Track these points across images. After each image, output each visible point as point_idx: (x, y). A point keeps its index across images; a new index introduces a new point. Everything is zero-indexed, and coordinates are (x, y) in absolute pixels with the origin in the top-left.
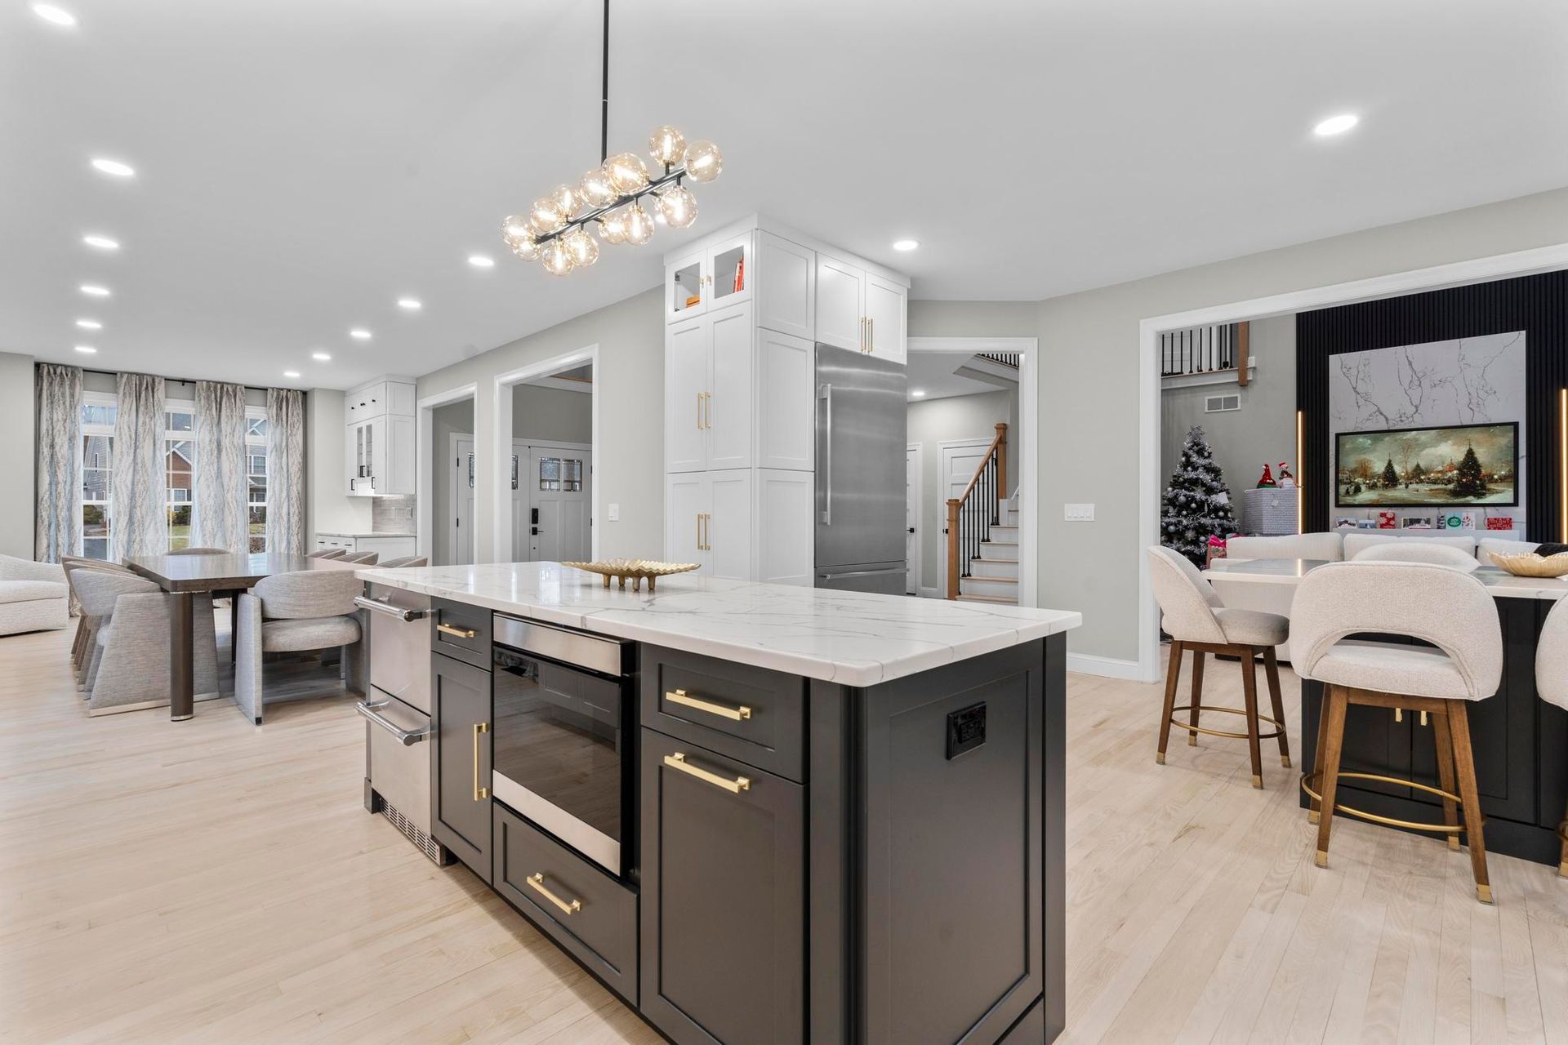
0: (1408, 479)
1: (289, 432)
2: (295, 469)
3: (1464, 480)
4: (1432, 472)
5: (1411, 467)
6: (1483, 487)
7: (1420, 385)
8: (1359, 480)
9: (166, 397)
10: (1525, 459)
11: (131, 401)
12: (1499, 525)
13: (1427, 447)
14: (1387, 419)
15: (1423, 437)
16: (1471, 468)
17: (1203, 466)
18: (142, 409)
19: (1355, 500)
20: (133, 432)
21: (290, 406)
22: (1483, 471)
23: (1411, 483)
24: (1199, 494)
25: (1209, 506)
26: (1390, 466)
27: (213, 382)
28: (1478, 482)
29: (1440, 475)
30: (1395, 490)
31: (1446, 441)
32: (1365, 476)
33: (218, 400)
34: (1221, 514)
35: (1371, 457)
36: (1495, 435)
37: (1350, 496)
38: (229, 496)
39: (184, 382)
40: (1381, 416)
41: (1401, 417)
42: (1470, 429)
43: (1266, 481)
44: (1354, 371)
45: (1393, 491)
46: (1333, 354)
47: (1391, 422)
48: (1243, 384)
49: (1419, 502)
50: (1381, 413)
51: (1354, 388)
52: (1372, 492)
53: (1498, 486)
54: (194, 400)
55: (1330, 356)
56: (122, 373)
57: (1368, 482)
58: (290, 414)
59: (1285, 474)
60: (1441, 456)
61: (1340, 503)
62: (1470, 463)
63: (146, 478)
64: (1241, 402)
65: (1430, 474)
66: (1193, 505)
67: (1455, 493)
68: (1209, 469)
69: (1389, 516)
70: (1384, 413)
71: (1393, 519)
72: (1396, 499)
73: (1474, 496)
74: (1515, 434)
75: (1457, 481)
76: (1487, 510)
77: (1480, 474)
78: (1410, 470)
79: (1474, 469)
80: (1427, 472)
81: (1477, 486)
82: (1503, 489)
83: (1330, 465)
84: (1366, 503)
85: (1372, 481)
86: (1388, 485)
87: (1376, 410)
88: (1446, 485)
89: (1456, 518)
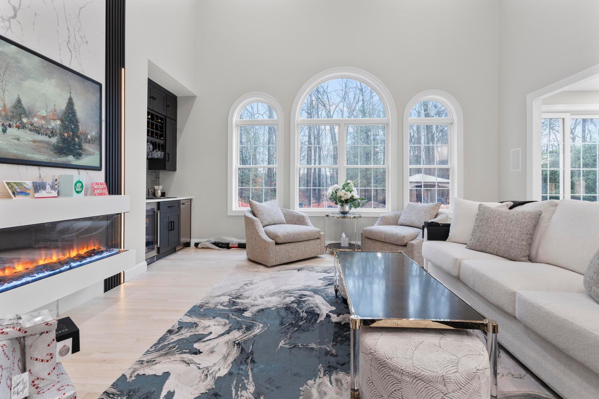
3: (66, 135)
4: (35, 116)
6: (81, 148)
10: (104, 123)
12: (101, 191)
16: (71, 121)
22: (80, 128)
23: (10, 126)
28: (77, 139)
29: (43, 122)
31: (49, 79)
42: (70, 73)
49: (20, 157)
53: (90, 148)
62: (70, 117)
65: (33, 118)
67: (61, 150)
73: (74, 156)
74: (99, 95)
75: (60, 134)
76: (79, 173)
77: (78, 130)
78: (9, 106)
79: (73, 123)
80: (30, 113)
81: (75, 144)
82: (93, 151)
88: (50, 137)
89: (81, 182)
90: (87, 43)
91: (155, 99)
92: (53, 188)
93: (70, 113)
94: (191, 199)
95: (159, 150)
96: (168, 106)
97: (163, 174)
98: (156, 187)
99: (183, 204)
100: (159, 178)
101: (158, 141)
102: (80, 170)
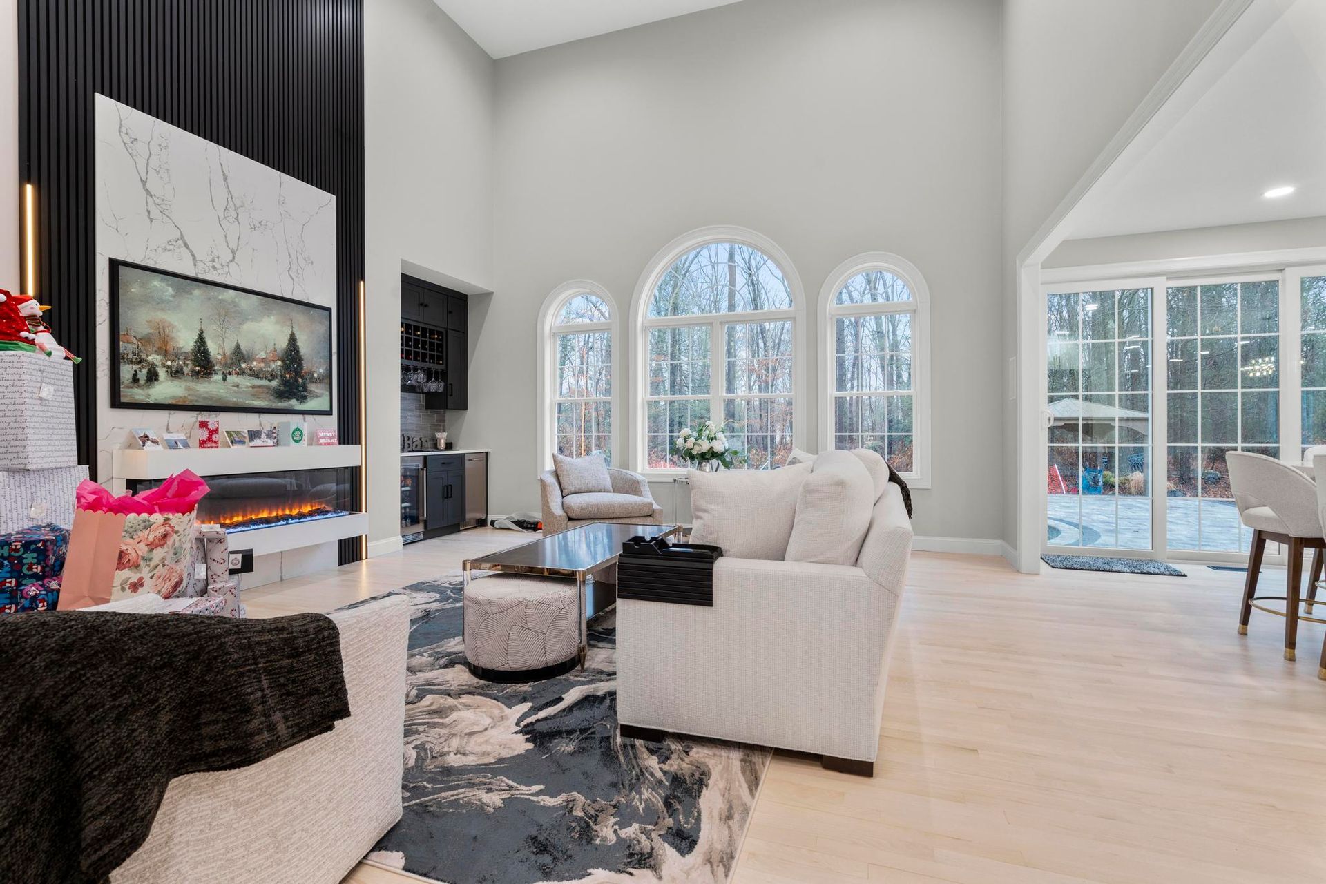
0: (226, 365)
3: (287, 376)
4: (254, 360)
5: (229, 347)
6: (305, 389)
7: (237, 219)
8: (155, 358)
10: (336, 355)
13: (247, 319)
14: (193, 255)
15: (243, 301)
16: (294, 360)
19: (149, 396)
22: (304, 366)
23: (230, 374)
26: (201, 339)
28: (300, 380)
29: (263, 365)
30: (210, 382)
31: (268, 316)
32: (164, 352)
35: (171, 317)
36: (313, 320)
37: (139, 387)
40: (186, 250)
41: (213, 261)
42: (292, 305)
44: (141, 148)
45: (206, 385)
46: (101, 93)
47: (199, 264)
49: (240, 405)
50: (186, 245)
51: (144, 182)
52: (176, 382)
53: (317, 388)
55: (96, 94)
57: (169, 363)
60: (262, 336)
61: (122, 399)
62: (292, 355)
65: (252, 362)
67: (281, 394)
69: (212, 426)
70: (190, 247)
71: (216, 431)
72: (210, 399)
73: (297, 400)
74: (328, 323)
75: (281, 376)
76: (304, 419)
77: (302, 369)
78: (228, 353)
79: (296, 362)
80: (249, 357)
81: (298, 386)
82: (322, 391)
83: (99, 320)
84: (166, 402)
85: (175, 364)
86: (198, 373)
87: (178, 235)
88: (270, 381)
89: (299, 430)
90: (312, 263)
91: (426, 306)
92: (269, 436)
93: (292, 351)
94: (487, 453)
95: (437, 379)
96: (450, 312)
97: (449, 415)
98: (438, 435)
99: (470, 460)
100: (444, 421)
101: (433, 367)
102: (306, 416)
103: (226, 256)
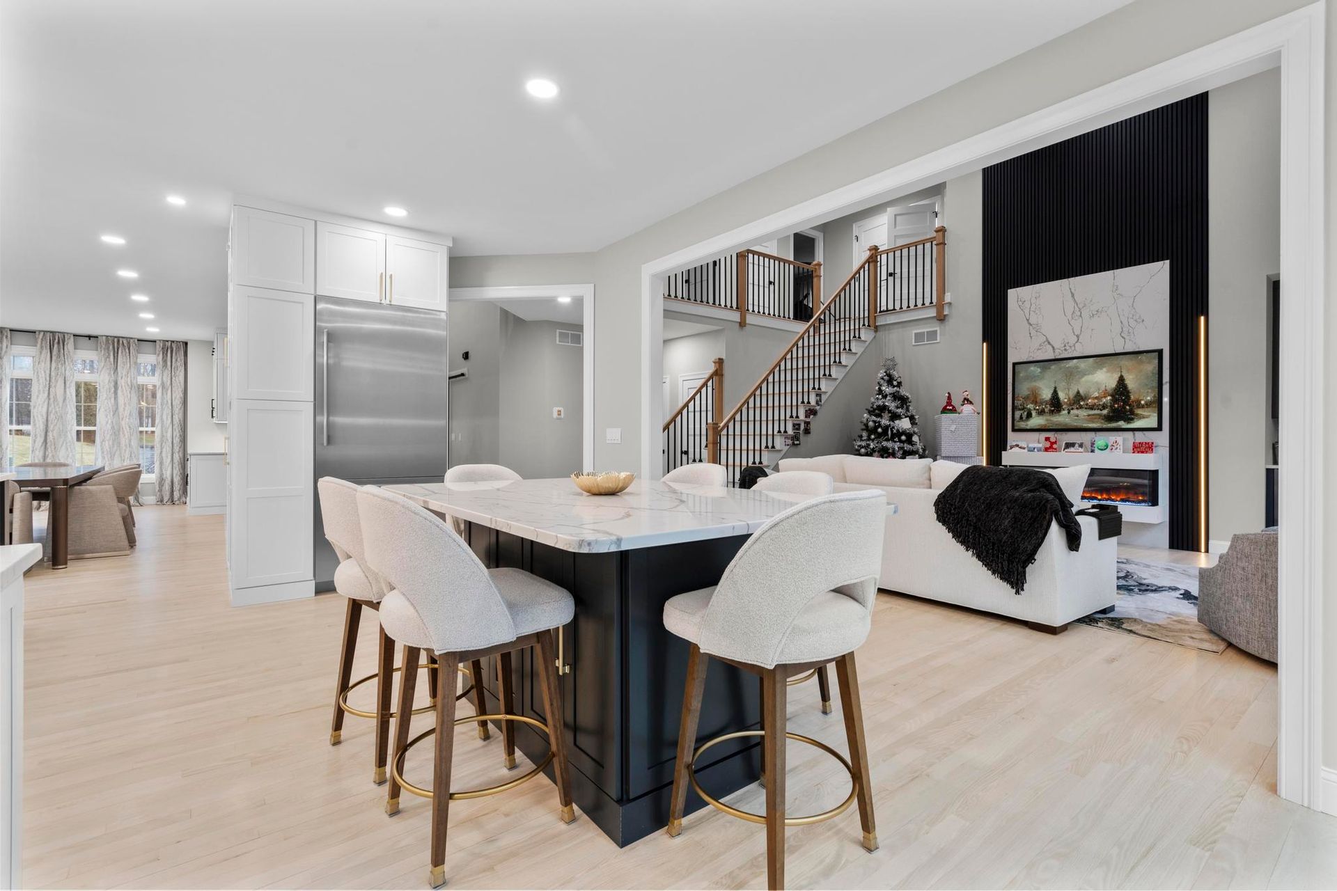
0: (1070, 405)
1: (173, 373)
2: (178, 402)
3: (1116, 406)
4: (1089, 399)
5: (1072, 393)
6: (1132, 412)
7: (1081, 316)
8: (1030, 406)
9: (75, 349)
10: (1168, 384)
11: (46, 353)
12: (1142, 449)
13: (1086, 375)
14: (1053, 347)
15: (1083, 364)
16: (1122, 394)
17: (890, 394)
18: (54, 358)
19: (1027, 425)
20: (48, 375)
21: (174, 354)
22: (1132, 397)
23: (1072, 409)
24: (885, 421)
25: (892, 431)
26: (1055, 393)
27: (111, 337)
28: (1128, 407)
29: (1096, 401)
30: (1059, 415)
31: (1101, 369)
32: (1035, 402)
33: (116, 350)
34: (903, 438)
35: (1040, 384)
36: (1141, 362)
37: (1023, 421)
38: (123, 423)
39: (90, 337)
40: (1049, 346)
41: (1065, 346)
42: (1121, 356)
43: (949, 408)
44: (1027, 305)
45: (1058, 417)
46: (1011, 288)
47: (1057, 351)
48: (941, 318)
49: (1079, 427)
50: (1049, 343)
51: (1028, 320)
52: (1041, 417)
53: (1145, 411)
54: (97, 350)
55: (1009, 291)
56: (40, 331)
57: (1037, 408)
58: (174, 360)
59: (967, 401)
60: (1097, 383)
61: (1016, 428)
62: (1121, 390)
63: (58, 410)
64: (940, 335)
66: (880, 430)
67: (1109, 419)
68: (896, 397)
69: (1053, 440)
70: (1051, 343)
71: (1055, 443)
72: (1059, 425)
73: (1125, 421)
74: (1157, 361)
75: (1111, 406)
76: (1134, 434)
77: (1130, 400)
78: (1072, 397)
79: (1124, 395)
80: (1086, 398)
81: (1127, 411)
82: (1149, 414)
83: (1009, 392)
84: (1035, 428)
85: (1041, 407)
86: (1054, 410)
87: (1045, 340)
88: (1101, 410)
90: (1143, 321)
93: (1120, 388)
102: (1135, 432)
103: (1073, 339)
